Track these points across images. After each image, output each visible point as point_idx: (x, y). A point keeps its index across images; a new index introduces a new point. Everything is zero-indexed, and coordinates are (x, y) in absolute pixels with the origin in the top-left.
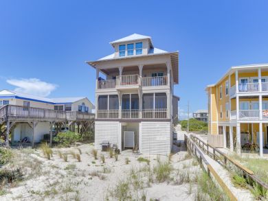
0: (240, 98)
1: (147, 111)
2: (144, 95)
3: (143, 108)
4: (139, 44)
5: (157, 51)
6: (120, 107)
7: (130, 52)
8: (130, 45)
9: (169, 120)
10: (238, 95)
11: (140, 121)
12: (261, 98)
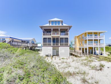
0: (88, 40)
1: (61, 43)
2: (61, 38)
3: (60, 42)
4: (59, 22)
5: (64, 25)
6: (52, 42)
7: (56, 24)
8: (56, 22)
9: (69, 46)
10: (87, 39)
11: (59, 46)
12: (93, 40)
